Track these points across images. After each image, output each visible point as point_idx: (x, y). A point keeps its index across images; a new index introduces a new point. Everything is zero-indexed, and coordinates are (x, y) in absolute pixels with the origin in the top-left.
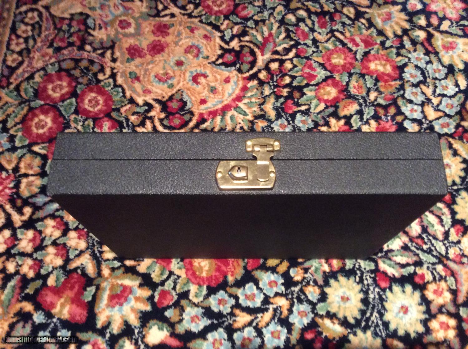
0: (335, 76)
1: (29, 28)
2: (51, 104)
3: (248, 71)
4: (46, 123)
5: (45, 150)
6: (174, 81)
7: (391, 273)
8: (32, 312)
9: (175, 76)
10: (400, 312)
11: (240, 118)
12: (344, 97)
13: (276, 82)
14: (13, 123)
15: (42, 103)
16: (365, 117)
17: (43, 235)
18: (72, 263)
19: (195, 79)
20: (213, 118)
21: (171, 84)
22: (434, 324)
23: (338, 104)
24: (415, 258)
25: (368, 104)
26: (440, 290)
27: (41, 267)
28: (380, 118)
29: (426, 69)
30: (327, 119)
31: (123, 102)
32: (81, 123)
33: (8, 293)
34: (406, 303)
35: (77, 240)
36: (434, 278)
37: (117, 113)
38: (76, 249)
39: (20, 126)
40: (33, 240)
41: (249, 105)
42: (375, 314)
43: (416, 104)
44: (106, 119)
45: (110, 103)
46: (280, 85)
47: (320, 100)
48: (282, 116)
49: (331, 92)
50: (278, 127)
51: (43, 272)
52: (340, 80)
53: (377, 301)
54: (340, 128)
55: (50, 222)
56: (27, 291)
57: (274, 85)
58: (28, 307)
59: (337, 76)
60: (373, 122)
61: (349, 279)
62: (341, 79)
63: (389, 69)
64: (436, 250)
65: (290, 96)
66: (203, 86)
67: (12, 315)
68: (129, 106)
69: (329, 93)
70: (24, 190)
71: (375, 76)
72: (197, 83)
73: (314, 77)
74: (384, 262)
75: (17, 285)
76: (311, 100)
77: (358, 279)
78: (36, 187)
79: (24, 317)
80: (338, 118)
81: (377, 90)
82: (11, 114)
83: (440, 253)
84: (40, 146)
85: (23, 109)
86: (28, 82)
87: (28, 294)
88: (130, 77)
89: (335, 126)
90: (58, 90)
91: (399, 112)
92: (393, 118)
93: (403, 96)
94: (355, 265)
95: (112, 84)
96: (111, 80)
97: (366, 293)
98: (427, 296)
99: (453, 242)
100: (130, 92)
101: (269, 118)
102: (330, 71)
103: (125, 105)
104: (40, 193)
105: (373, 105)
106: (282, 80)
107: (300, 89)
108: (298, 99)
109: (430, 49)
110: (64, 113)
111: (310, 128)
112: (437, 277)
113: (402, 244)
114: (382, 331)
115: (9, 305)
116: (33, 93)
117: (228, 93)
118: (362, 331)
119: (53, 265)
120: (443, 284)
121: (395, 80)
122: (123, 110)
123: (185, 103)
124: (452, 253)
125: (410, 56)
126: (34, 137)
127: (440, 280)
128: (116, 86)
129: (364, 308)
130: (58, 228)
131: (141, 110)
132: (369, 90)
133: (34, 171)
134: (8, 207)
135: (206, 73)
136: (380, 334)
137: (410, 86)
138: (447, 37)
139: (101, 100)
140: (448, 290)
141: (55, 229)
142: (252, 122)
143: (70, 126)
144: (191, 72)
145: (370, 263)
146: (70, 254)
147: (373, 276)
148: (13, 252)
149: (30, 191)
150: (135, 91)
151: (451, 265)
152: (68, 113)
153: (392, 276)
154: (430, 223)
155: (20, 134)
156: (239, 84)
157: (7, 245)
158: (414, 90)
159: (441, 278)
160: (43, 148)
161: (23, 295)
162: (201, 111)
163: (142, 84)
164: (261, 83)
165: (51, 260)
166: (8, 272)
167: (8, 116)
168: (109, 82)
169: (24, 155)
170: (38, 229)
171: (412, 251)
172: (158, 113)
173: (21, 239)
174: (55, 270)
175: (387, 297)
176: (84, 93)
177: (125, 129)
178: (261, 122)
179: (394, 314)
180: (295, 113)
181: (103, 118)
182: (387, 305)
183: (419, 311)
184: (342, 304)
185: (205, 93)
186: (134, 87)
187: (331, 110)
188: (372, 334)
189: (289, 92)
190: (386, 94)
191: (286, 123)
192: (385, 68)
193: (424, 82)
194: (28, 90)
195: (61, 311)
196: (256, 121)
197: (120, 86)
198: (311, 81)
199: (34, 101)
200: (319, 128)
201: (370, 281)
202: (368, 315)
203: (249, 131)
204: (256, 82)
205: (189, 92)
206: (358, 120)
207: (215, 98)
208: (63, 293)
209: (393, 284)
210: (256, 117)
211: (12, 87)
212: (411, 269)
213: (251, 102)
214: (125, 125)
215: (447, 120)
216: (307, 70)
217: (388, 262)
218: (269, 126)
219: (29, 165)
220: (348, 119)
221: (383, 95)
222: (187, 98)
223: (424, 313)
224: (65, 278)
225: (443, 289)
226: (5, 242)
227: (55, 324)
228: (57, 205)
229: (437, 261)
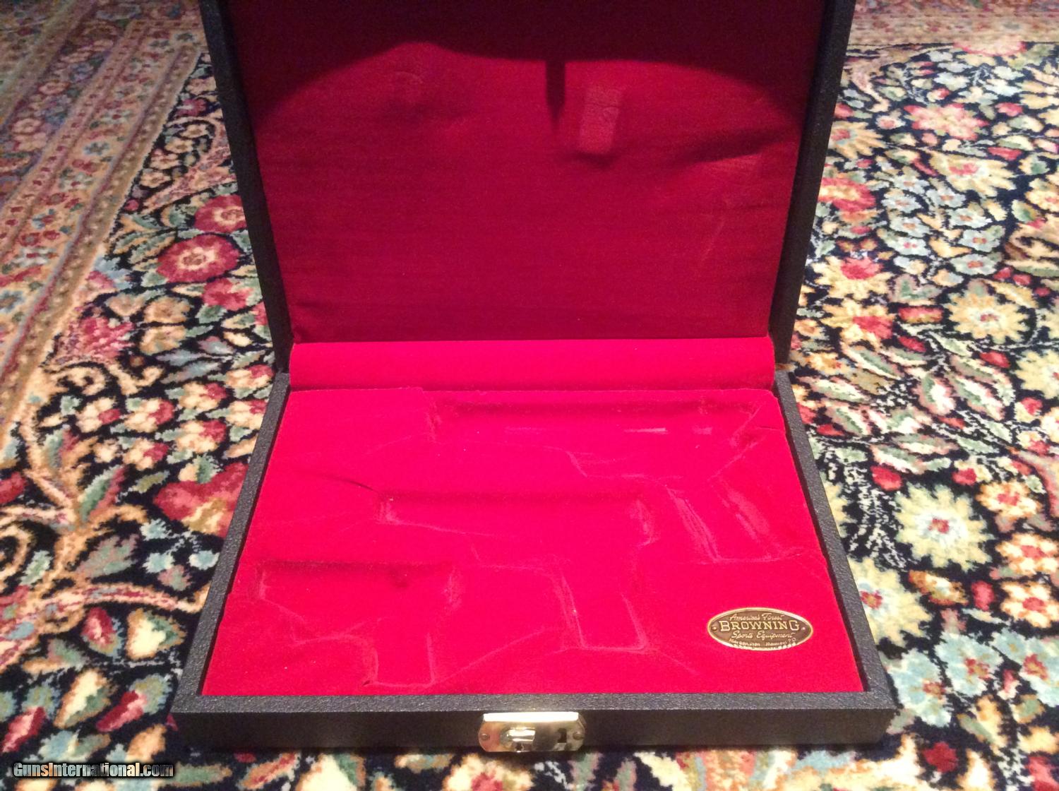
1: (189, 143)
2: (217, 233)
4: (205, 258)
5: (198, 291)
7: (903, 468)
8: (140, 520)
10: (930, 529)
14: (142, 257)
15: (202, 232)
16: (819, 253)
17: (180, 407)
18: (235, 449)
22: (1008, 549)
24: (949, 447)
25: (821, 236)
26: (1012, 494)
27: (170, 453)
28: (848, 255)
29: (925, 195)
33: (94, 491)
34: (943, 515)
35: (249, 415)
36: (996, 477)
38: (248, 428)
39: (155, 260)
40: (158, 414)
42: (878, 531)
43: (914, 238)
51: (171, 460)
53: (878, 511)
55: (197, 389)
56: (134, 489)
58: (132, 513)
60: (834, 260)
63: (854, 195)
64: (991, 434)
67: (97, 526)
70: (148, 344)
71: (830, 203)
74: (886, 451)
75: (113, 479)
77: (832, 476)
78: (175, 340)
79: (122, 529)
81: (836, 220)
82: (139, 246)
83: (999, 439)
84: (189, 287)
85: (163, 239)
86: (177, 206)
87: (136, 493)
90: (231, 217)
91: (883, 247)
92: (872, 254)
93: (886, 228)
94: (823, 454)
97: (854, 496)
98: (985, 504)
99: (1023, 424)
104: (181, 348)
105: (832, 239)
109: (928, 171)
110: (240, 244)
112: (1002, 475)
113: (919, 427)
114: (897, 558)
115: (93, 509)
116: (185, 220)
118: (853, 557)
119: (195, 450)
120: (1016, 486)
121: (870, 208)
124: (1025, 439)
125: (891, 179)
126: (178, 275)
127: (1007, 479)
129: (854, 521)
130: (212, 398)
132: (821, 220)
133: (175, 319)
134: (114, 369)
136: (893, 564)
137: (898, 215)
138: (959, 159)
140: (1028, 495)
141: (203, 398)
143: (250, 260)
145: (854, 452)
146: (232, 434)
147: (864, 471)
148: (113, 430)
149: (160, 345)
151: (1028, 457)
153: (904, 471)
154: (970, 394)
155: (152, 271)
157: (103, 420)
158: (907, 220)
159: (1010, 476)
160: (195, 289)
161: (125, 494)
165: (192, 443)
166: (98, 461)
169: (157, 297)
170: (171, 397)
171: (942, 436)
173: (133, 412)
174: (198, 457)
175: (898, 505)
179: (921, 533)
182: (901, 517)
183: (972, 530)
188: (875, 564)
190: (853, 225)
192: (847, 194)
193: (924, 211)
194: (175, 217)
195: (202, 521)
199: (187, 230)
201: (859, 479)
202: (862, 531)
208: (210, 494)
209: (909, 484)
211: (147, 212)
212: (946, 463)
215: (978, 258)
217: (895, 450)
219: (164, 311)
221: (849, 227)
223: (984, 532)
224: (219, 470)
225: (1017, 493)
226: (100, 417)
227: (187, 541)
228: (213, 366)
229: (996, 451)
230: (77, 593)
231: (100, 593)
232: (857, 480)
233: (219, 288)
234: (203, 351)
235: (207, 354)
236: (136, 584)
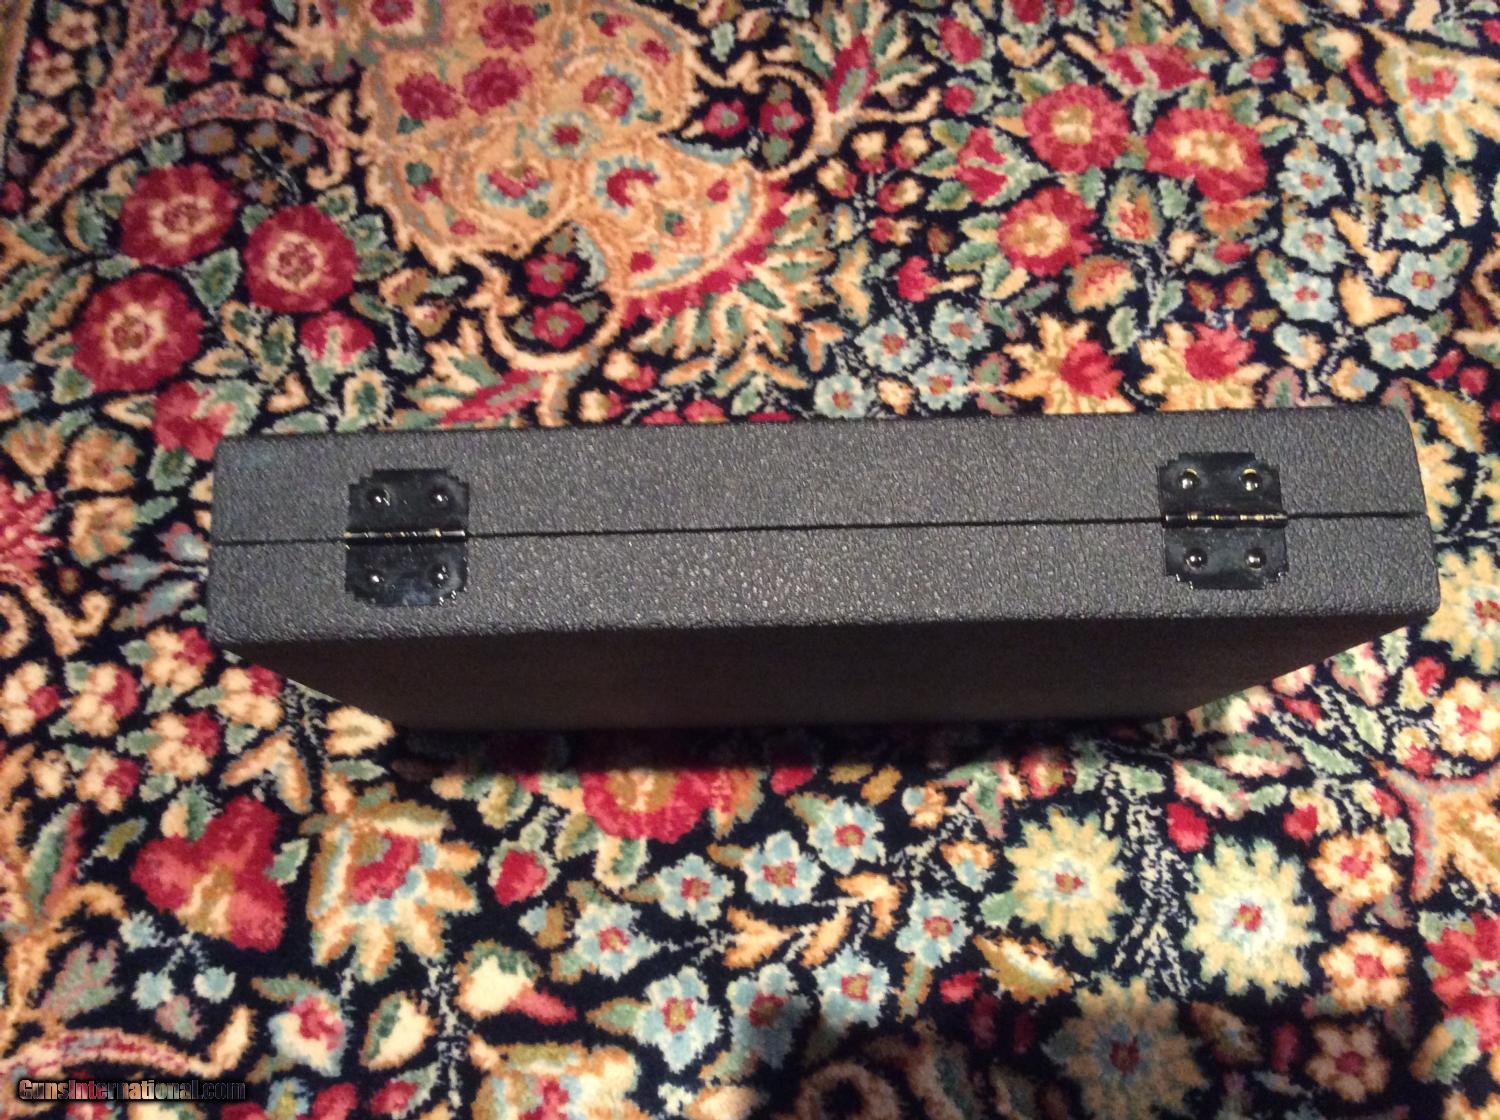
0: (1061, 181)
1: (88, 20)
2: (161, 266)
3: (786, 162)
4: (147, 328)
5: (146, 414)
6: (550, 195)
7: (1214, 806)
8: (118, 914)
9: (552, 176)
10: (1234, 924)
11: (756, 315)
12: (1088, 249)
13: (875, 197)
14: (45, 328)
15: (134, 263)
16: (1154, 314)
17: (146, 682)
18: (237, 768)
19: (616, 188)
20: (673, 316)
21: (541, 203)
22: (1338, 963)
23: (1068, 273)
24: (1289, 761)
25: (1164, 271)
26: (1363, 857)
27: (142, 779)
28: (1201, 318)
29: (1353, 158)
30: (1034, 320)
31: (388, 261)
32: (256, 331)
33: (44, 855)
34: (1256, 897)
35: (249, 698)
36: (1346, 823)
37: (370, 299)
38: (249, 726)
39: (65, 338)
40: (114, 697)
41: (787, 274)
42: (1159, 929)
43: (1316, 273)
44: (334, 316)
45: (348, 264)
46: (886, 208)
47: (1012, 258)
48: (891, 311)
49: (1049, 233)
50: (877, 347)
51: (148, 794)
52: (1077, 193)
53: (1167, 889)
54: (1074, 349)
55: (166, 642)
56: (101, 851)
57: (867, 209)
58: (105, 899)
59: (1068, 181)
60: (1177, 332)
61: (1082, 823)
62: (1081, 188)
63: (1235, 158)
64: (1356, 735)
65: (917, 246)
66: (643, 209)
67: (57, 924)
68: (407, 274)
69: (1041, 237)
70: (83, 539)
71: (1189, 180)
72: (623, 201)
73: (993, 182)
74: (1193, 773)
75: (68, 833)
76: (984, 257)
77: (1109, 823)
78: (122, 531)
79: (95, 930)
80: (1068, 318)
81: (1195, 226)
82: (37, 300)
83: (1367, 746)
84: (130, 404)
85: (73, 283)
86: (88, 196)
87: (103, 860)
88: (410, 182)
89: (1056, 344)
90: (183, 222)
91: (1263, 299)
92: (1242, 318)
93: (1275, 247)
94: (1101, 780)
95: (353, 202)
96: (349, 191)
97: (1134, 864)
98: (1320, 876)
99: (1409, 713)
100: (411, 229)
101: (852, 317)
102: (1046, 164)
103: (395, 271)
104: (134, 550)
105: (1180, 276)
106: (892, 192)
107: (950, 222)
108: (943, 255)
109: (1370, 92)
110: (202, 296)
111: (979, 348)
112: (1356, 817)
113: (1250, 717)
114: (1178, 978)
115: (48, 892)
116: (106, 231)
117: (722, 235)
118: (1115, 979)
119: (179, 773)
120: (1372, 842)
121: (1254, 194)
122: (388, 287)
123: (584, 267)
124: (1406, 743)
125: (1303, 114)
126: (109, 374)
127: (1362, 829)
128: (364, 209)
129: (1129, 911)
130: (192, 661)
131: (445, 288)
132: (1169, 226)
133: (114, 481)
134: (35, 594)
135: (650, 168)
136: (1172, 989)
137: (1300, 213)
138: (1426, 54)
139: (317, 253)
140: (1385, 860)
141: (181, 661)
142: (795, 330)
143: (223, 337)
144: (605, 165)
145: (1149, 774)
146: (229, 740)
147: (1157, 812)
148: (54, 731)
149: (101, 543)
150: (425, 227)
151: (1400, 780)
152: (216, 298)
153: (1214, 814)
155: (66, 363)
156: (754, 206)
157: (37, 710)
158: (1313, 227)
159: (1368, 822)
160: (140, 409)
161: (89, 862)
162: (636, 294)
163: (447, 205)
164: (828, 202)
165: (172, 759)
166: (41, 794)
167: (30, 305)
168: (343, 198)
169: (80, 431)
170: (131, 661)
171: (1283, 739)
172: (497, 298)
173: (78, 694)
174: (184, 787)
175: (1196, 879)
176: (264, 232)
177: (394, 347)
178: (824, 329)
179: (1218, 931)
180: (932, 301)
181: (325, 312)
182: (1196, 903)
183: (1293, 923)
184: (1057, 898)
185: (648, 235)
186: (422, 214)
187: (1046, 290)
188: (1148, 988)
189: (913, 233)
190: (1221, 238)
191: (902, 332)
192: (1222, 155)
193: (1344, 202)
194: (88, 221)
195: (204, 913)
196: (808, 325)
197: (378, 210)
198: (984, 196)
199: (109, 257)
200: (1008, 349)
201: (1148, 829)
202: (1137, 930)
203: (786, 358)
204: (808, 199)
205: (595, 230)
206: (1131, 324)
207: (679, 249)
208: (209, 857)
209: (1218, 838)
210: (809, 314)
211: (38, 212)
212: (1276, 794)
213: (794, 264)
214: (394, 337)
215: (1411, 325)
216: (974, 161)
217: (1206, 771)
218: (849, 342)
219: (97, 462)
220: (1098, 319)
221: (1213, 243)
222: (591, 248)
223: (1310, 927)
224: (215, 812)
225: (1370, 855)
226: (30, 703)
227: (187, 951)
228: (184, 590)
229: (1357, 769)
230: (48, 1047)
231: (82, 1047)
232: (1145, 832)
233: (177, 407)
234: (167, 558)
235: (177, 562)
236: (128, 1030)
